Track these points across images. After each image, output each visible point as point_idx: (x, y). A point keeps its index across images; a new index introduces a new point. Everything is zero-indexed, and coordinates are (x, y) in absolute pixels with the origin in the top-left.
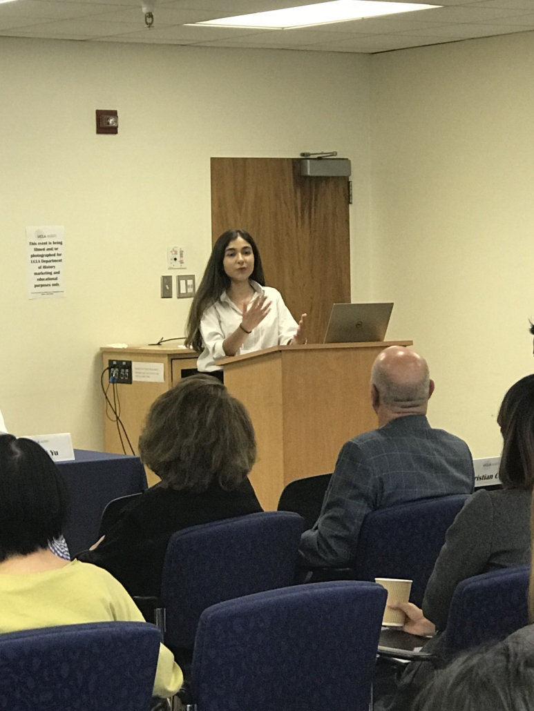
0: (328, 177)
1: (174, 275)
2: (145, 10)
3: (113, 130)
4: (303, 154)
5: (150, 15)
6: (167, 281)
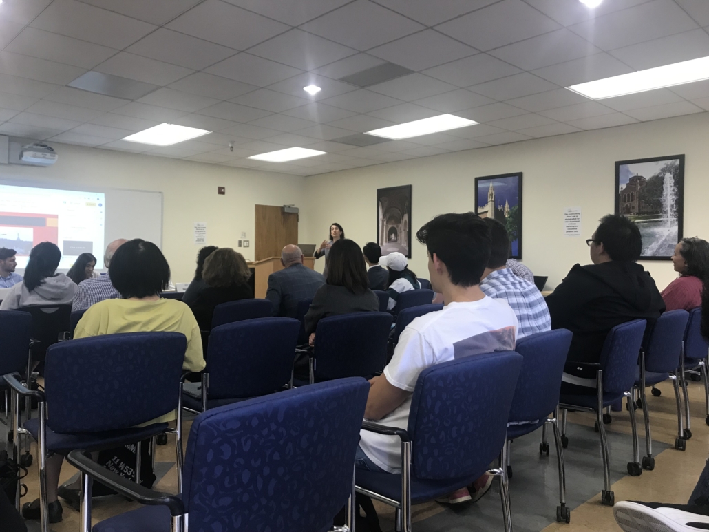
0: (291, 214)
1: (242, 240)
2: (230, 145)
3: (223, 193)
4: (285, 206)
5: (232, 147)
6: (240, 242)
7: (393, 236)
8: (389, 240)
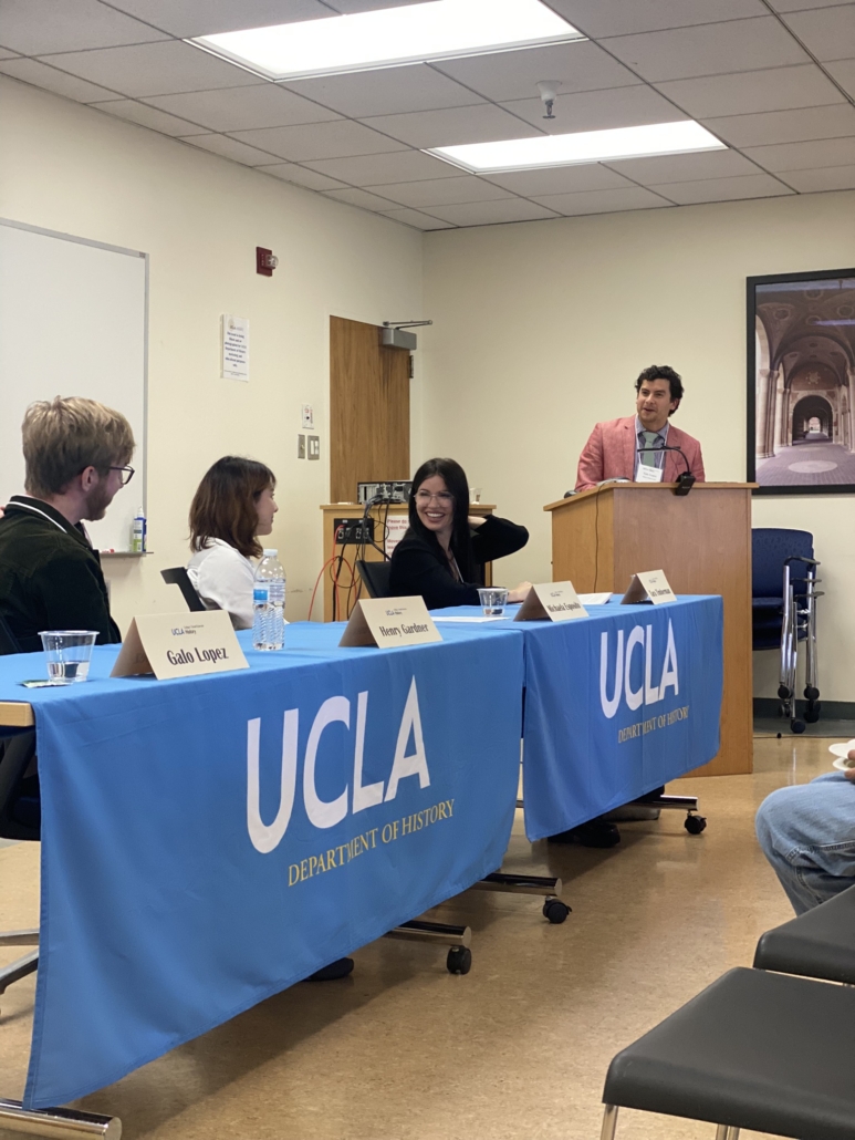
1: (306, 434)
3: (269, 271)
4: (386, 324)
6: (302, 438)
7: (814, 426)
8: (799, 436)
